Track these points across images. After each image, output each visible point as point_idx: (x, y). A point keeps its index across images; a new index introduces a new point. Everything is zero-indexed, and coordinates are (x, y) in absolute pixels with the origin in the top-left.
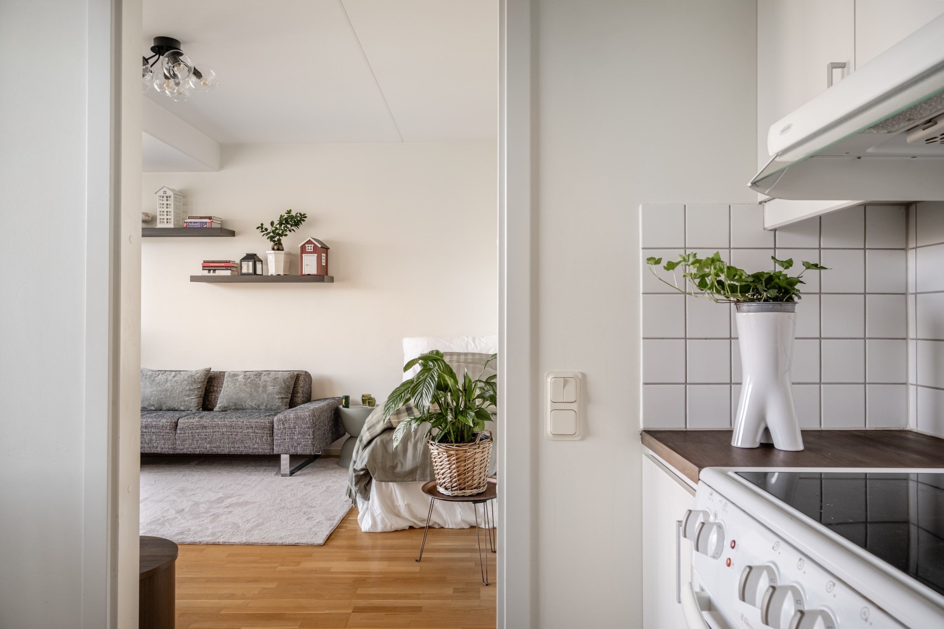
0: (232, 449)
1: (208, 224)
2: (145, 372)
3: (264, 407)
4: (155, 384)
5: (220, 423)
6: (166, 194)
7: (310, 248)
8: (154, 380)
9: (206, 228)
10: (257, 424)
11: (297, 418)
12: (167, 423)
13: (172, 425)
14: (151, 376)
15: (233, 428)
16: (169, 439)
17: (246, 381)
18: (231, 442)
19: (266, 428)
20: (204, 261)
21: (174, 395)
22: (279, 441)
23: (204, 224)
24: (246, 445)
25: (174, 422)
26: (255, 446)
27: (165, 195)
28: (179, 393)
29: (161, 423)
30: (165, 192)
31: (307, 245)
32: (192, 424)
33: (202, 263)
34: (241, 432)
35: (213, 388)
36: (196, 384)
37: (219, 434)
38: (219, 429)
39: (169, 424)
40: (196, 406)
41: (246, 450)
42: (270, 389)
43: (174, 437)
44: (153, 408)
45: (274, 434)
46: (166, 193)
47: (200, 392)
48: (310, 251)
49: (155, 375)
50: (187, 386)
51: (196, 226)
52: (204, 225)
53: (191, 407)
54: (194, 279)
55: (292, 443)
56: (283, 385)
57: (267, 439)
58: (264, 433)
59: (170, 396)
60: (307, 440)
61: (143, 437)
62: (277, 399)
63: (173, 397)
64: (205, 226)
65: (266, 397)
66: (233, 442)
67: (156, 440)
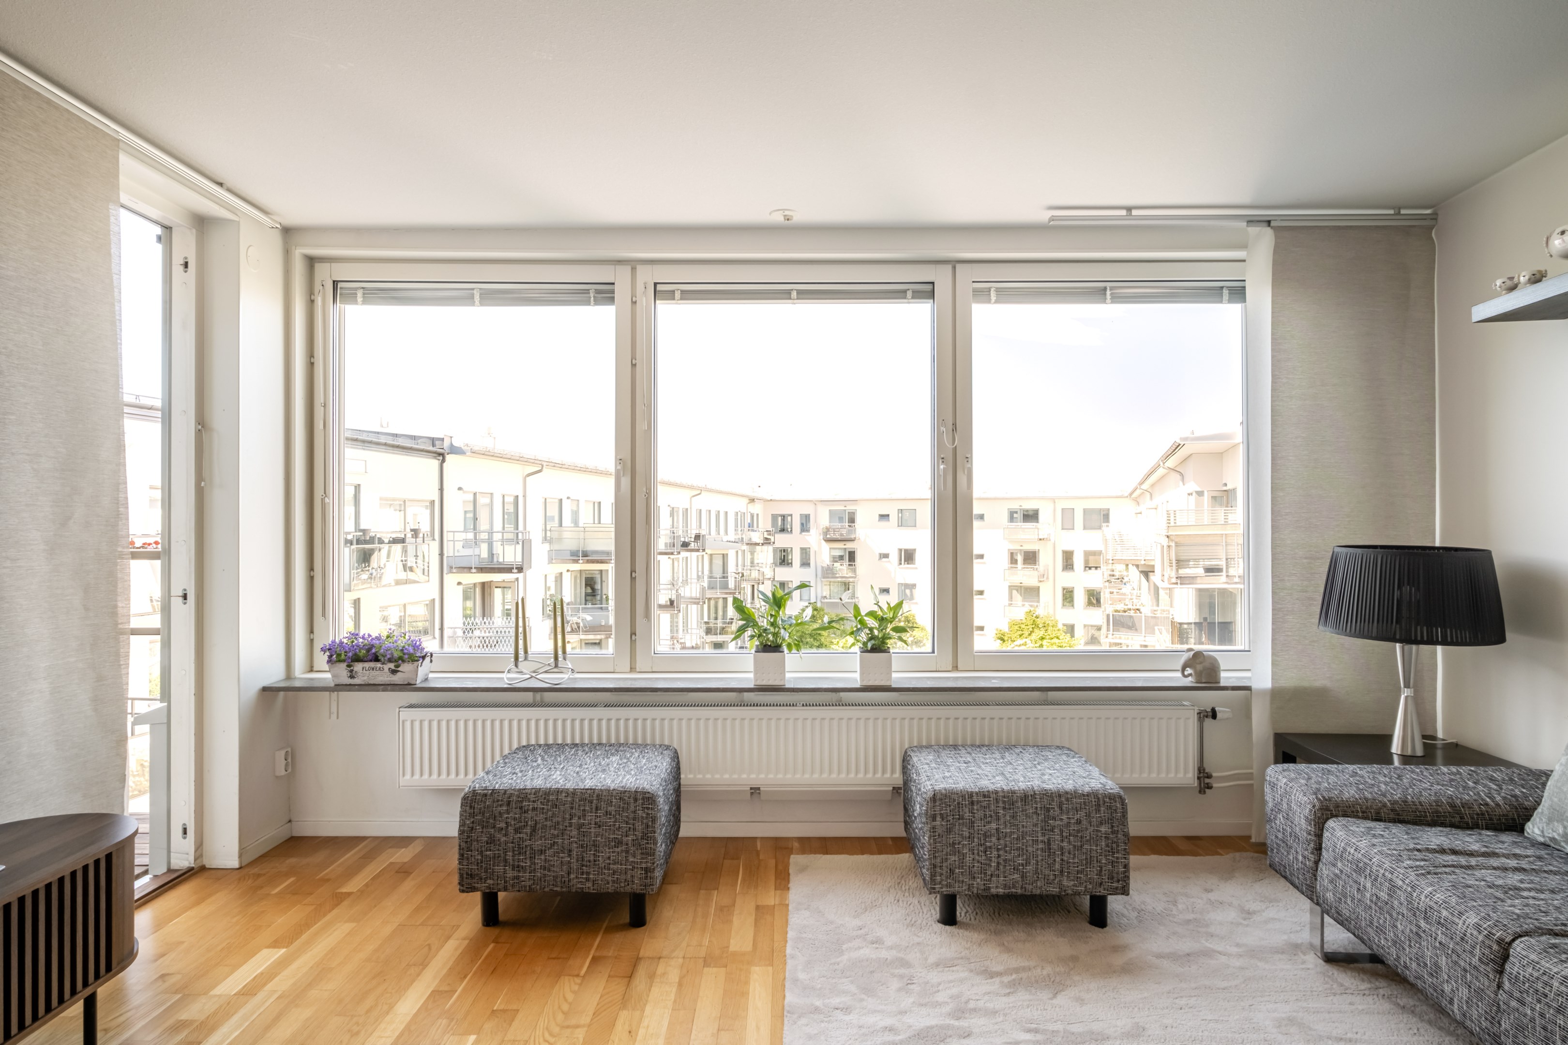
12: (1475, 933)
13: (1490, 947)
25: (1500, 942)
29: (1462, 923)
39: (1483, 938)
43: (1493, 996)
61: (1420, 944)
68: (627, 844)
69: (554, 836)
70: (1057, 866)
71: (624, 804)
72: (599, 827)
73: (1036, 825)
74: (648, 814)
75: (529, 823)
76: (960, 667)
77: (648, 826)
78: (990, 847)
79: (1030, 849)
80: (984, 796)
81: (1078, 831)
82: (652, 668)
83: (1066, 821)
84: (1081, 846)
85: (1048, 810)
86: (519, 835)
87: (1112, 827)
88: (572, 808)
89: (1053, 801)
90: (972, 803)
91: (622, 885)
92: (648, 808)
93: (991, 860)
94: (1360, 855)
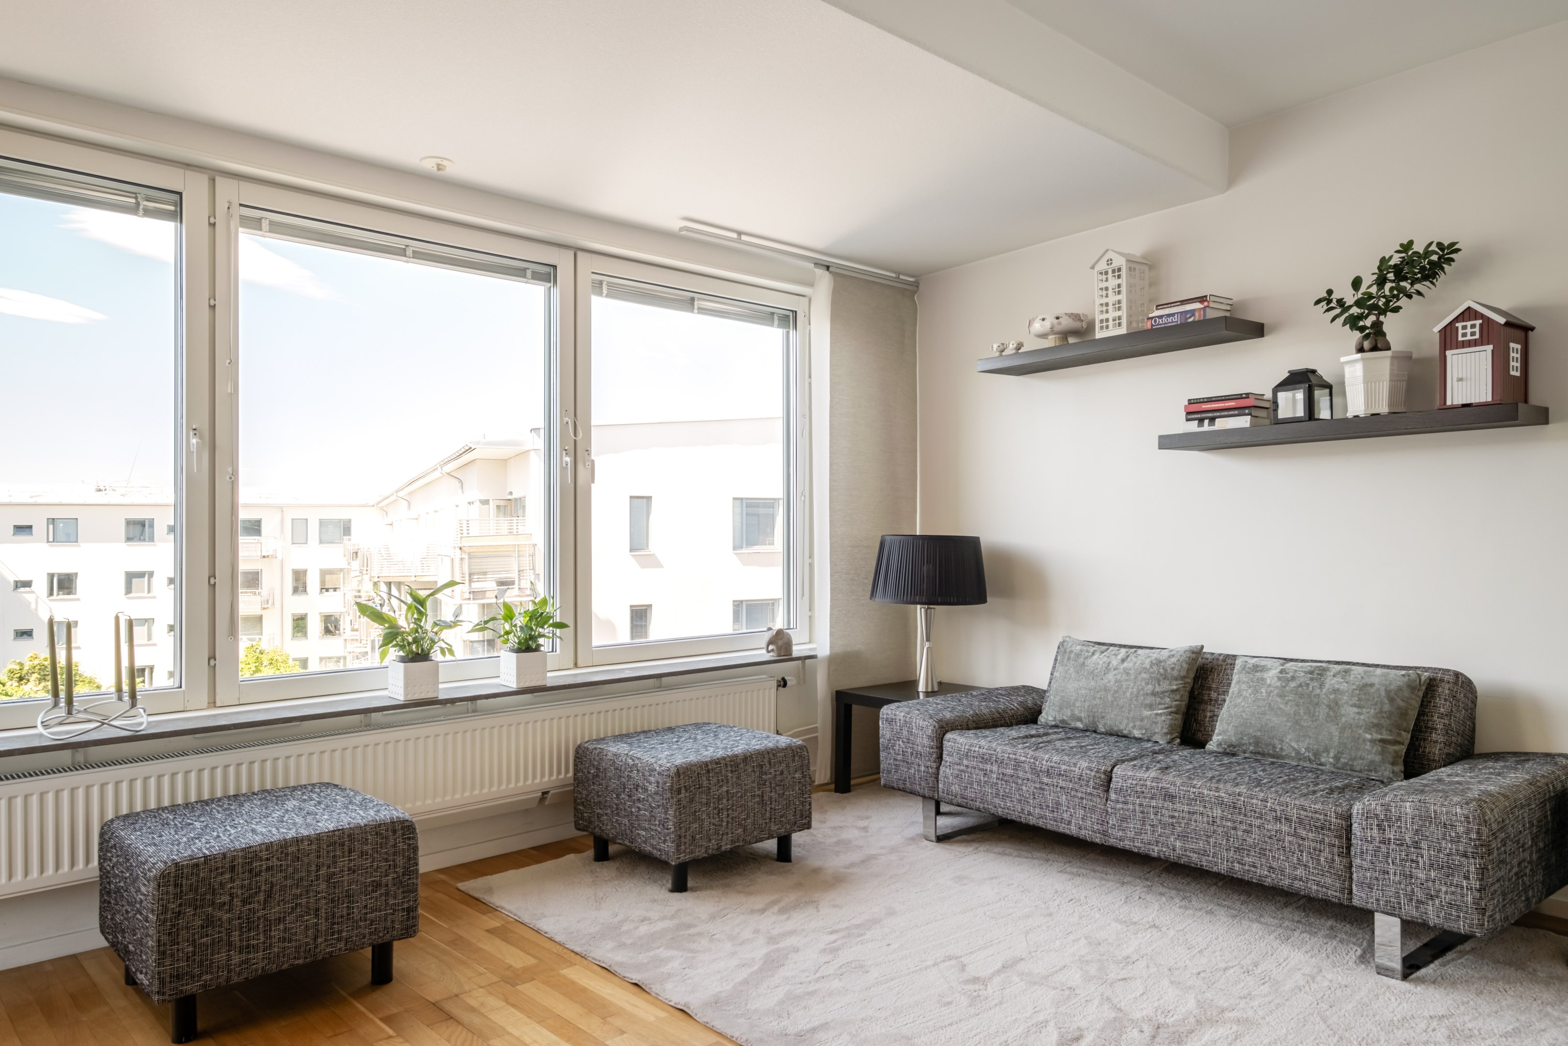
0: (1237, 866)
1: (1197, 314)
2: (1070, 644)
3: (1331, 760)
4: (1085, 674)
5: (1206, 792)
6: (1112, 266)
7: (1469, 330)
8: (1084, 663)
9: (1193, 322)
10: (1302, 812)
11: (1425, 818)
12: (1088, 772)
13: (1100, 778)
14: (1078, 655)
15: (1240, 813)
16: (1093, 810)
17: (1284, 687)
18: (1235, 847)
19: (1330, 829)
20: (1189, 400)
21: (1121, 702)
22: (1369, 875)
23: (1188, 316)
24: (1274, 864)
25: (1105, 773)
26: (1298, 872)
27: (1110, 267)
28: (1131, 700)
29: (1077, 770)
30: (1110, 262)
31: (1459, 325)
32: (1142, 782)
33: (1185, 406)
34: (1259, 827)
35: (1207, 692)
36: (1168, 682)
37: (1205, 819)
38: (1205, 807)
39: (1093, 774)
40: (1166, 734)
41: (1273, 876)
42: (1349, 712)
43: (1103, 807)
44: (1079, 725)
45: (1352, 848)
46: (1111, 264)
47: (1176, 701)
48: (1469, 340)
49: (1086, 654)
50: (1147, 684)
51: (1173, 322)
52: (1190, 317)
53: (1155, 733)
54: (1167, 442)
55: (1409, 889)
56: (1387, 707)
57: (1333, 860)
58: (1322, 842)
59: (1112, 702)
60: (1459, 890)
62: (1368, 743)
63: (1117, 705)
64: (1191, 320)
65: (1337, 734)
66: (1238, 848)
67: (1068, 807)
68: (387, 885)
69: (296, 897)
70: (768, 815)
71: (382, 838)
72: (354, 872)
73: (753, 782)
74: (409, 845)
75: (263, 888)
76: (580, 663)
77: (409, 859)
78: (722, 809)
79: (750, 804)
80: (717, 763)
81: (781, 781)
82: (239, 699)
83: (773, 773)
84: (783, 794)
85: (761, 766)
86: (248, 907)
87: (803, 772)
88: (318, 857)
89: (764, 758)
90: (708, 771)
91: (381, 934)
92: (409, 838)
93: (722, 821)
94: (984, 750)
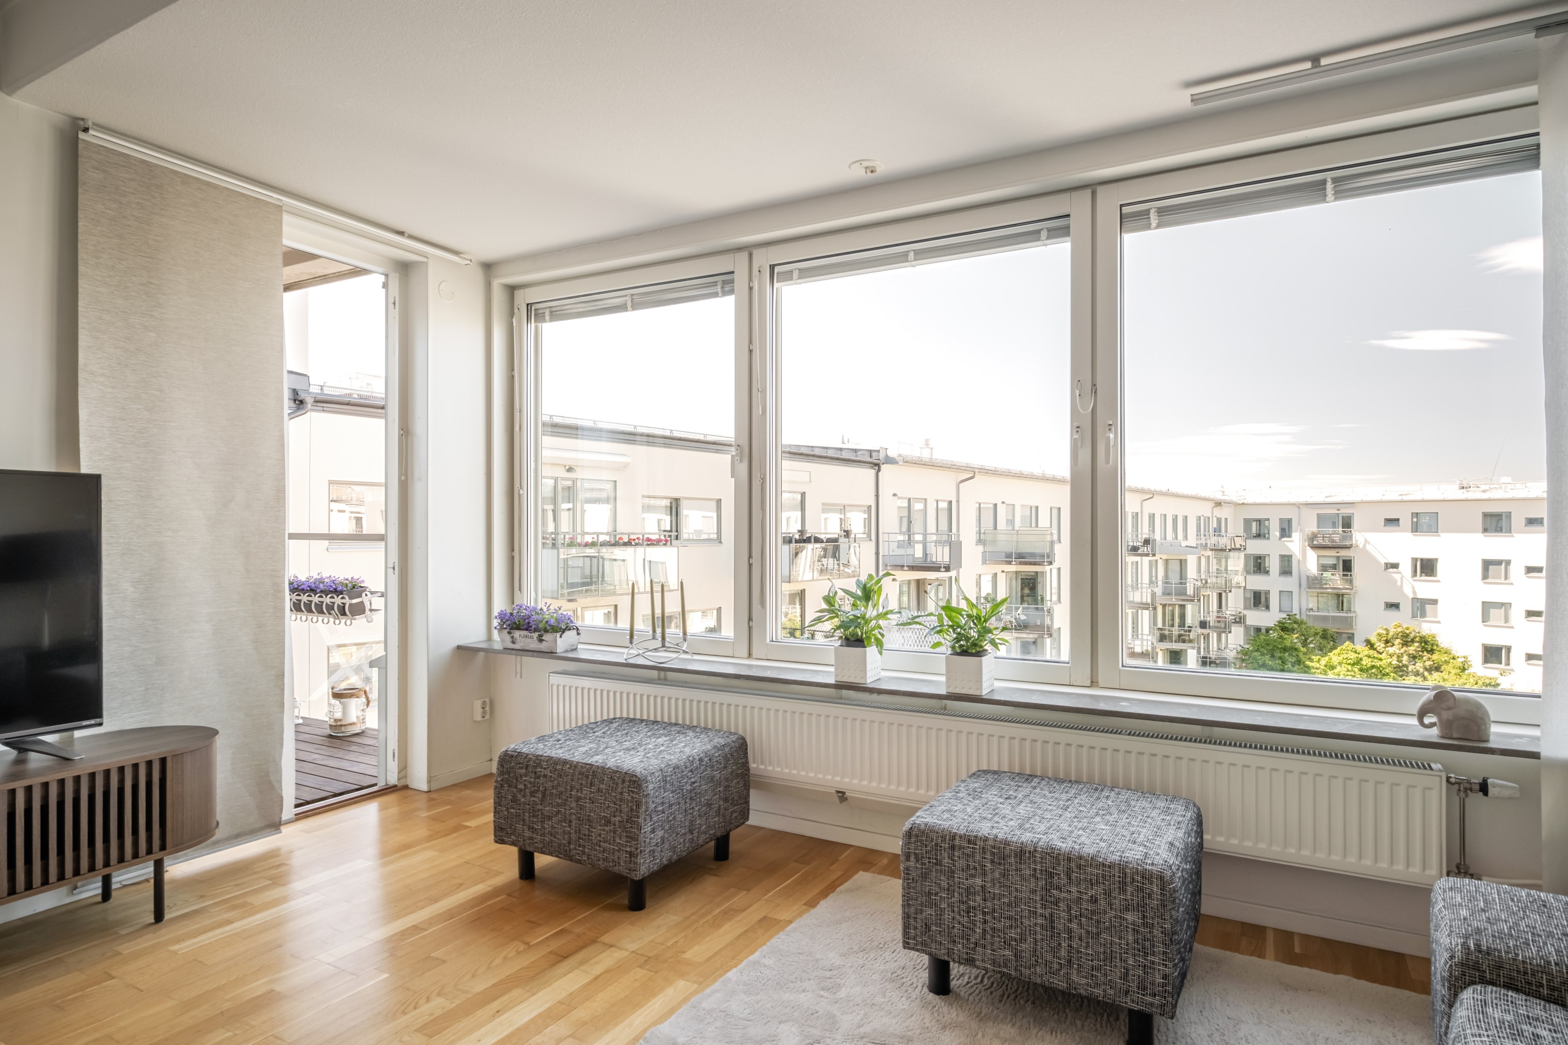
68: (614, 825)
69: (558, 805)
70: (1063, 953)
71: (614, 783)
72: (593, 802)
73: (1034, 892)
74: (633, 798)
75: (541, 789)
76: (1101, 681)
77: (632, 810)
78: (974, 908)
79: (1026, 922)
80: (969, 842)
81: (1093, 912)
82: (768, 655)
83: (1075, 895)
84: (1098, 934)
85: (1051, 875)
86: (533, 799)
87: (1144, 917)
88: (572, 780)
89: (1059, 864)
90: (953, 848)
91: (611, 864)
92: (633, 792)
93: (975, 925)
